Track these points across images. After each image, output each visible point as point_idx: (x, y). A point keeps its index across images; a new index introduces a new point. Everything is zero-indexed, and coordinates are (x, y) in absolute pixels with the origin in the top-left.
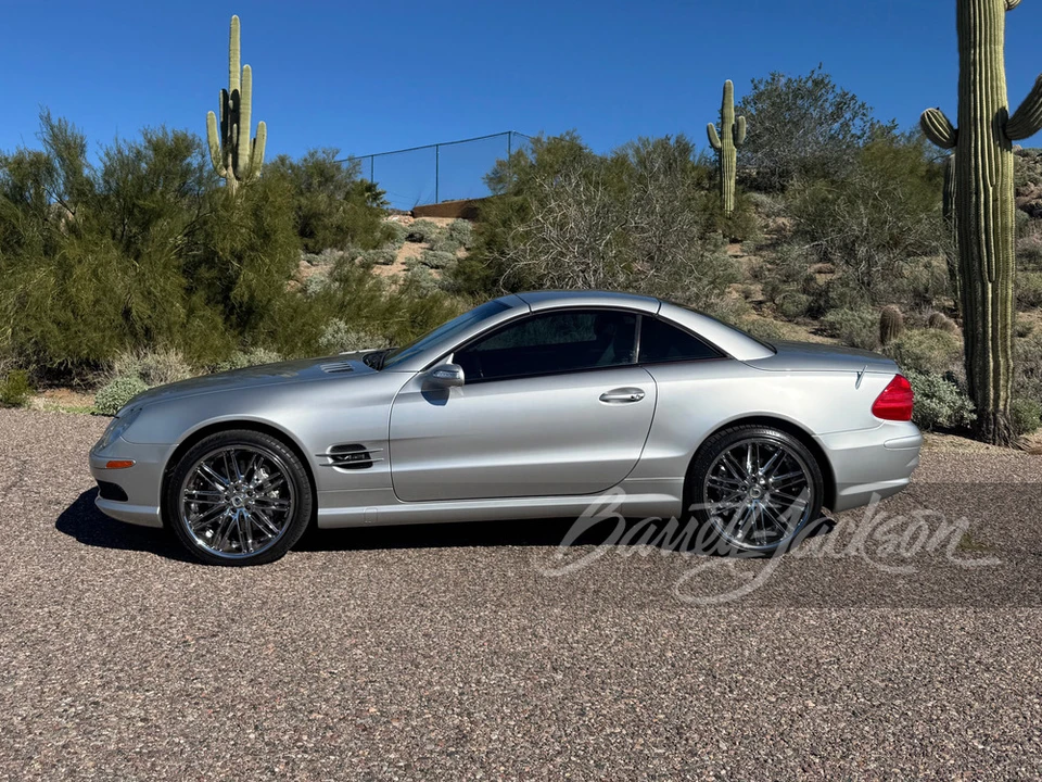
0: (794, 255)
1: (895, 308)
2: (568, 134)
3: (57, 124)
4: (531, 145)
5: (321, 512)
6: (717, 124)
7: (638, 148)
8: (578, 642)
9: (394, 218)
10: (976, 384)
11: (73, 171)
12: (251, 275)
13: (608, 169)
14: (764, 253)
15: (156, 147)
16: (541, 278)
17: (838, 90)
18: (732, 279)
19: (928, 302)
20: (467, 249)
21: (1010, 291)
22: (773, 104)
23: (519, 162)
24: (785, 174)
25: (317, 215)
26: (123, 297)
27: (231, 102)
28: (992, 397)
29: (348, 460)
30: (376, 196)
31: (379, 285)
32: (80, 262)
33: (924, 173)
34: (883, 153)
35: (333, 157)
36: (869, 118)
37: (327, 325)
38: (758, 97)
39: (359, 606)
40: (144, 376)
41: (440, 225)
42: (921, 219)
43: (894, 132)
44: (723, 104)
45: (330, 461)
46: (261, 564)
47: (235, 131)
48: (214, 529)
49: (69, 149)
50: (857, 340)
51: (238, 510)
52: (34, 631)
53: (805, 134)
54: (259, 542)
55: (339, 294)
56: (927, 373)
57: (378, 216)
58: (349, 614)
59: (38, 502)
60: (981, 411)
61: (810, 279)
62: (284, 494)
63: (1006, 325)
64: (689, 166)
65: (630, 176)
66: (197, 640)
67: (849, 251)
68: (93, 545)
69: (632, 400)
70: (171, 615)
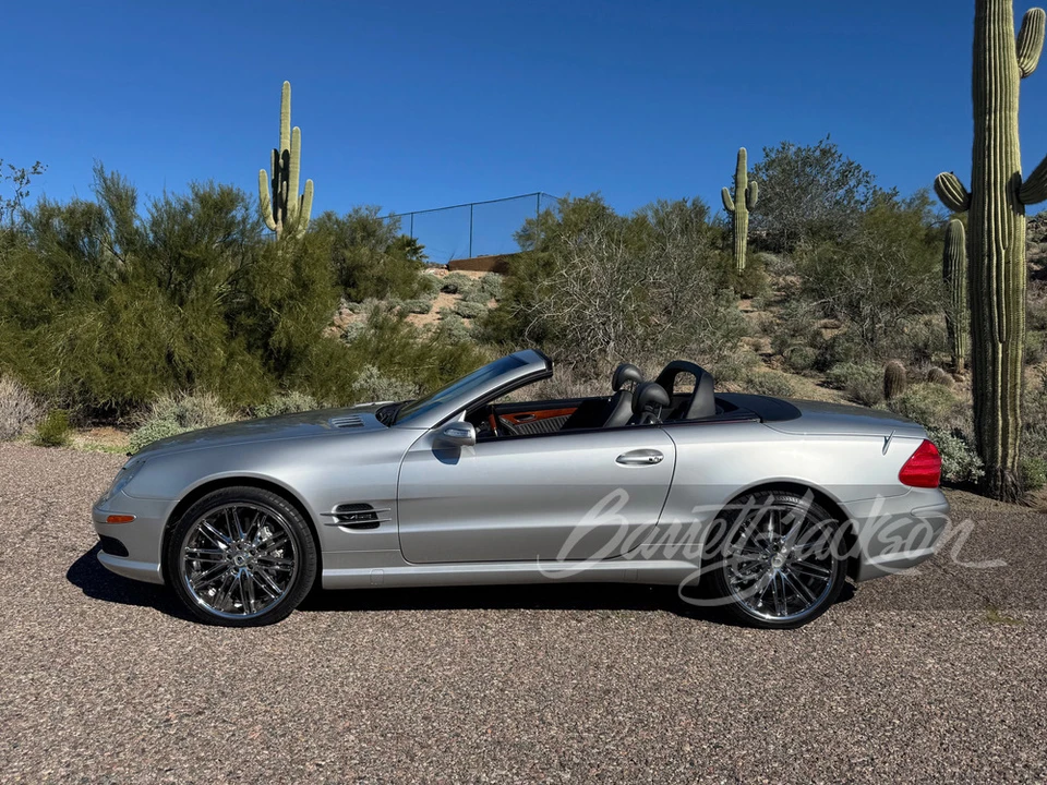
0: (801, 312)
1: (899, 363)
2: (592, 195)
3: (110, 176)
4: (558, 206)
5: (326, 573)
6: (731, 189)
7: (657, 210)
8: (588, 730)
9: (431, 271)
10: (984, 440)
11: (124, 221)
12: (289, 323)
13: (629, 228)
14: (772, 309)
15: (203, 200)
16: (565, 329)
17: (844, 159)
18: (743, 332)
19: (928, 357)
20: (498, 301)
21: (1020, 352)
22: (784, 171)
23: (547, 221)
24: (793, 236)
25: (359, 267)
26: (167, 342)
27: (281, 161)
28: (1000, 454)
29: (354, 519)
30: (415, 251)
31: (412, 334)
32: (126, 307)
33: (923, 237)
34: (887, 219)
35: (376, 213)
36: (872, 185)
37: (360, 371)
38: (768, 166)
39: (358, 679)
40: (181, 418)
41: (472, 278)
42: (923, 280)
43: (895, 198)
44: (737, 170)
45: (336, 520)
46: (263, 625)
47: (285, 188)
48: (217, 587)
49: (121, 201)
50: (863, 394)
51: (241, 570)
52: (11, 702)
53: (812, 199)
54: (263, 602)
55: (374, 341)
56: (936, 429)
57: (417, 269)
58: (346, 689)
59: (54, 547)
60: (989, 467)
61: (818, 333)
62: (288, 554)
63: (1016, 384)
64: (704, 227)
65: (649, 235)
66: (181, 718)
67: (854, 309)
68: (97, 598)
69: (650, 462)
70: (160, 686)
